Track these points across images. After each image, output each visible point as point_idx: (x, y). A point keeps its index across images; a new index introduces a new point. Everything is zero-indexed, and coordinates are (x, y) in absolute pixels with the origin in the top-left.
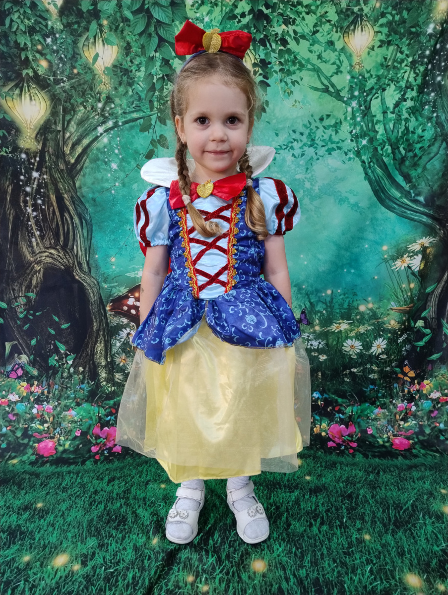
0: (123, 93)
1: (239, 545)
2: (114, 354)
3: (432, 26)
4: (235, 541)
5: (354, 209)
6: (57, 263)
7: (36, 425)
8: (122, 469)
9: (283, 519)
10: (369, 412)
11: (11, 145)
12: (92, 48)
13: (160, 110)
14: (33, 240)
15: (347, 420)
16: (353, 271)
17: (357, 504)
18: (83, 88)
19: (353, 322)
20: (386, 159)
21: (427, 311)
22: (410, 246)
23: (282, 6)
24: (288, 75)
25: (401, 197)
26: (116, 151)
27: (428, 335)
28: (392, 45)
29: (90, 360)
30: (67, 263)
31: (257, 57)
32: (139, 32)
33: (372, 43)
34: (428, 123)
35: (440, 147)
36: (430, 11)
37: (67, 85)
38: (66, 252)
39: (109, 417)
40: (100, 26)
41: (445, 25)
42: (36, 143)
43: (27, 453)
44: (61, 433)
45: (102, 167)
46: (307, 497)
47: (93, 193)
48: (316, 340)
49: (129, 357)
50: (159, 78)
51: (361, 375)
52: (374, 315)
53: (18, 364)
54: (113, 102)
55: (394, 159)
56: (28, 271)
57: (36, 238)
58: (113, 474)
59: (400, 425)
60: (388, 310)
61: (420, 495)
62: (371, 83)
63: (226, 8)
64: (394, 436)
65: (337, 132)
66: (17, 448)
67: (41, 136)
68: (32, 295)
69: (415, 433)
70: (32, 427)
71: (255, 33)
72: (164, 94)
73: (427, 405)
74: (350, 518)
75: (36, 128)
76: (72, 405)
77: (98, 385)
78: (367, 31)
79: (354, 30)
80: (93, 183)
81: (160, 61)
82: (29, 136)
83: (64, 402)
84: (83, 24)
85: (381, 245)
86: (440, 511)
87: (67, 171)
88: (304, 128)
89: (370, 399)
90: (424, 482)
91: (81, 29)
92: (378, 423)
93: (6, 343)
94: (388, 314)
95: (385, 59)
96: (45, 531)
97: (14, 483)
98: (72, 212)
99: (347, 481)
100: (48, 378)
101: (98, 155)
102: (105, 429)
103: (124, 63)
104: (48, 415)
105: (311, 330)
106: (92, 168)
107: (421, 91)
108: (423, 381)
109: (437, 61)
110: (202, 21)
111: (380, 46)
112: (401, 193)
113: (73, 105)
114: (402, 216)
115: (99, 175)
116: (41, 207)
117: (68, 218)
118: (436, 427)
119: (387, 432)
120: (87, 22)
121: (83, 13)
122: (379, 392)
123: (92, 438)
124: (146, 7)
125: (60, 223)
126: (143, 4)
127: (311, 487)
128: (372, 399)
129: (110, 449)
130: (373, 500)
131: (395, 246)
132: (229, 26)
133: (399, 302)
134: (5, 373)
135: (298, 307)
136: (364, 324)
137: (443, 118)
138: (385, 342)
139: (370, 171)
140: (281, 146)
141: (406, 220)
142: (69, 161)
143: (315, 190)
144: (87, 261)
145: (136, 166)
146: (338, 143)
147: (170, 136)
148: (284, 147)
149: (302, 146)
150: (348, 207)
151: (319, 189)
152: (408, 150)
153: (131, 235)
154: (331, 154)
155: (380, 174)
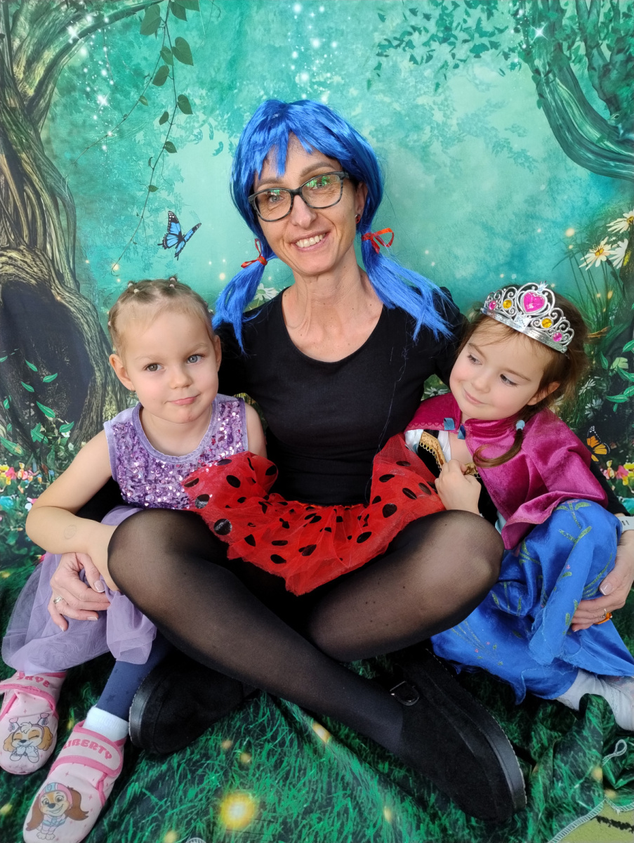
5: (520, 161)
6: (22, 275)
16: (514, 276)
20: (575, 68)
21: (633, 341)
22: (611, 224)
25: (600, 140)
26: (104, 73)
30: (40, 274)
38: (34, 255)
45: (82, 102)
47: (72, 150)
55: (591, 67)
65: (490, 14)
80: (70, 133)
85: (564, 227)
87: (23, 111)
88: (433, 7)
98: (38, 184)
101: (70, 81)
106: (65, 106)
112: (602, 131)
114: (601, 172)
115: (78, 118)
117: (31, 195)
131: (587, 227)
139: (547, 91)
140: (389, 41)
141: (608, 179)
142: (25, 92)
143: (451, 126)
144: (71, 271)
145: (139, 100)
146: (492, 34)
147: (193, 40)
148: (395, 43)
149: (429, 41)
150: (508, 157)
151: (458, 124)
152: (615, 51)
153: (141, 224)
154: (480, 57)
155: (566, 95)
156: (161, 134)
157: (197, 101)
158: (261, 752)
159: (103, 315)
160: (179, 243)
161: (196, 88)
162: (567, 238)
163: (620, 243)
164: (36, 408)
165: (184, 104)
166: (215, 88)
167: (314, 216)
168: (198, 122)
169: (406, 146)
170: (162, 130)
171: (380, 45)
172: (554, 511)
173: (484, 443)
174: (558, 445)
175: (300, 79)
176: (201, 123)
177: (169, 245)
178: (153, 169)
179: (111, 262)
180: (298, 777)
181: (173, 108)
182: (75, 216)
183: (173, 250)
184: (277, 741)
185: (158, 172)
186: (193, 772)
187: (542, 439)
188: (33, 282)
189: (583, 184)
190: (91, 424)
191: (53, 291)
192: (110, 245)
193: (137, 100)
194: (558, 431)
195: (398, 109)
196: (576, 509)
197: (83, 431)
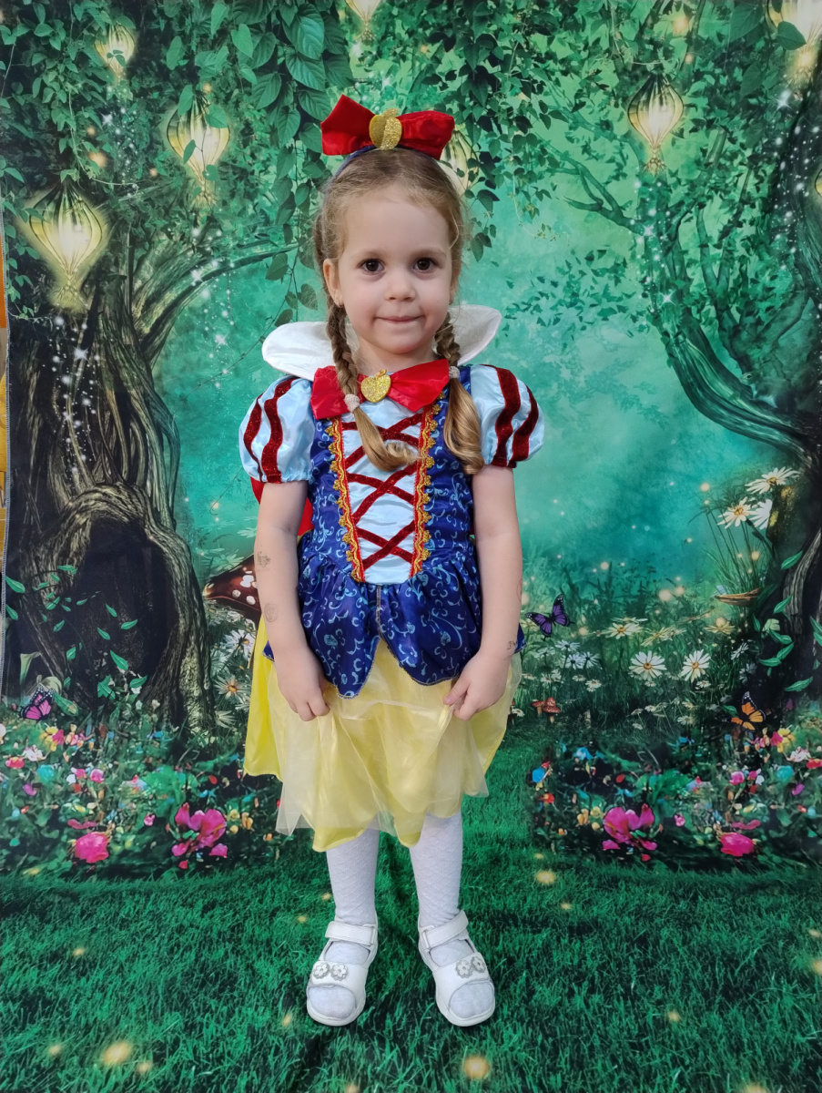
0: (237, 211)
1: (439, 1030)
2: (215, 677)
3: (786, 95)
4: (432, 1021)
5: (650, 417)
6: (116, 512)
7: (74, 806)
8: (227, 886)
9: (519, 982)
10: (678, 785)
11: (37, 302)
12: (183, 132)
13: (301, 241)
14: (75, 470)
15: (639, 800)
16: (647, 528)
17: (656, 956)
18: (167, 202)
19: (649, 621)
20: (705, 329)
21: (784, 602)
22: (750, 484)
23: (519, 61)
24: (531, 181)
25: (733, 397)
26: (225, 314)
27: (785, 646)
28: (715, 127)
29: (172, 688)
30: (134, 512)
31: (476, 148)
32: (267, 105)
33: (679, 125)
34: (781, 265)
35: (803, 308)
36: (782, 69)
37: (138, 197)
38: (131, 492)
39: (205, 792)
40: (199, 94)
41: (809, 94)
42: (81, 299)
43: (56, 857)
44: (119, 820)
45: (200, 341)
46: (565, 941)
47: (183, 386)
48: (581, 654)
49: (243, 681)
50: (302, 185)
51: (664, 719)
52: (687, 609)
53: (42, 694)
54: (220, 228)
55: (721, 328)
56: (64, 526)
57: (78, 466)
58: (212, 896)
59: (734, 810)
60: (712, 600)
61: (771, 940)
62: (678, 194)
63: (420, 66)
64: (725, 830)
65: (617, 281)
66: (39, 847)
67: (91, 286)
68: (70, 569)
69: (764, 826)
70: (66, 809)
71: (472, 108)
72: (311, 214)
73: (783, 773)
74: (642, 981)
75: (83, 271)
76: (139, 769)
77: (186, 734)
78: (670, 105)
79: (647, 103)
80: (183, 370)
81: (303, 156)
82: (70, 287)
83: (123, 764)
84: (169, 91)
85: (698, 481)
86: (807, 969)
87: (136, 348)
88: (560, 275)
89: (681, 763)
90: (780, 917)
91: (164, 100)
92: (696, 806)
93: (22, 656)
94: (713, 608)
95: (704, 152)
96: (89, 999)
97: (32, 911)
98: (145, 421)
99: (638, 913)
100: (96, 719)
101: (190, 320)
102: (197, 813)
103: (240, 158)
104: (95, 787)
105: (573, 635)
106: (181, 344)
107: (767, 208)
108: (777, 730)
109: (796, 156)
110: (378, 85)
111: (694, 130)
112: (734, 389)
113: (147, 232)
114: (735, 429)
115: (193, 356)
116: (89, 411)
117: (137, 431)
118: (801, 813)
119: (712, 823)
120: (175, 88)
121: (169, 71)
122: (697, 749)
123: (174, 830)
124: (280, 61)
125: (122, 440)
126: (275, 57)
127: (572, 923)
128: (684, 761)
129: (206, 850)
130: (685, 948)
131: (723, 484)
132: (426, 95)
133: (732, 586)
134: (19, 710)
135: (548, 592)
136: (668, 625)
137: (808, 255)
138: (708, 657)
139: (677, 350)
140: (517, 305)
141: (745, 438)
142: (141, 329)
143: (579, 383)
144: (169, 508)
145: (260, 340)
146: (620, 299)
148: (523, 307)
149: (556, 306)
150: (638, 414)
151: (586, 381)
152: (745, 313)
154: (608, 320)
155: (697, 356)
159: (197, 556)
162: (703, 492)
163: (760, 503)
164: (109, 659)
171: (508, 309)
179: (212, 500)
182: (179, 452)
191: (145, 529)
192: (212, 482)
193: (257, 340)
195: (526, 366)
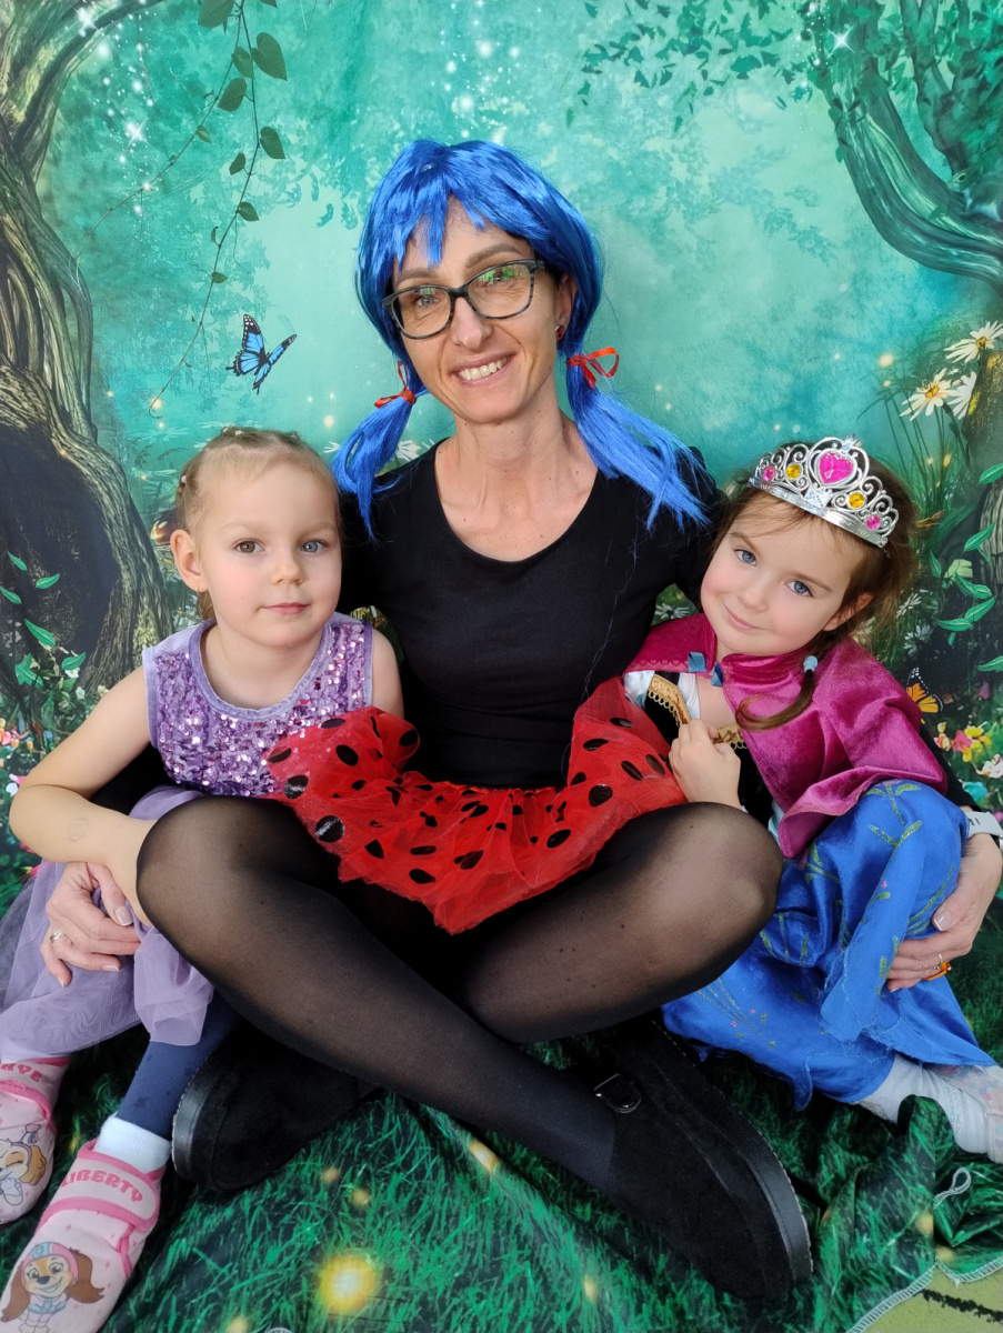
20: (896, 98)
21: (981, 535)
22: (951, 348)
25: (936, 214)
26: (137, 86)
27: (981, 601)
30: (32, 413)
38: (24, 381)
45: (102, 134)
47: (87, 212)
55: (922, 98)
80: (83, 184)
85: (876, 351)
87: (6, 146)
98: (31, 267)
101: (84, 97)
106: (73, 139)
112: (938, 199)
114: (936, 266)
115: (95, 159)
117: (19, 283)
131: (913, 353)
139: (852, 134)
140: (602, 49)
141: (948, 276)
142: (11, 116)
143: (700, 187)
144: (83, 408)
145: (197, 133)
146: (767, 42)
147: (286, 39)
148: (612, 52)
149: (666, 50)
150: (790, 239)
151: (710, 184)
152: (961, 72)
153: (200, 335)
154: (747, 77)
155: (882, 143)
156: (231, 188)
157: (293, 138)
158: (385, 1188)
159: (136, 481)
160: (260, 366)
161: (291, 117)
162: (881, 368)
163: (964, 378)
164: (25, 631)
165: (271, 143)
166: (322, 116)
167: (488, 331)
168: (294, 172)
169: (628, 217)
170: (234, 183)
171: (587, 55)
172: (863, 797)
173: (753, 692)
174: (869, 695)
175: (459, 107)
176: (299, 173)
177: (245, 370)
178: (220, 246)
179: (150, 396)
180: (446, 1227)
181: (253, 148)
182: (91, 319)
183: (251, 378)
184: (412, 1169)
185: (227, 251)
186: (275, 1220)
187: (847, 686)
188: (22, 425)
189: (908, 284)
190: (114, 657)
191: (54, 441)
192: (147, 368)
193: (192, 132)
194: (869, 674)
195: (616, 157)
196: (898, 793)
197: (101, 669)
